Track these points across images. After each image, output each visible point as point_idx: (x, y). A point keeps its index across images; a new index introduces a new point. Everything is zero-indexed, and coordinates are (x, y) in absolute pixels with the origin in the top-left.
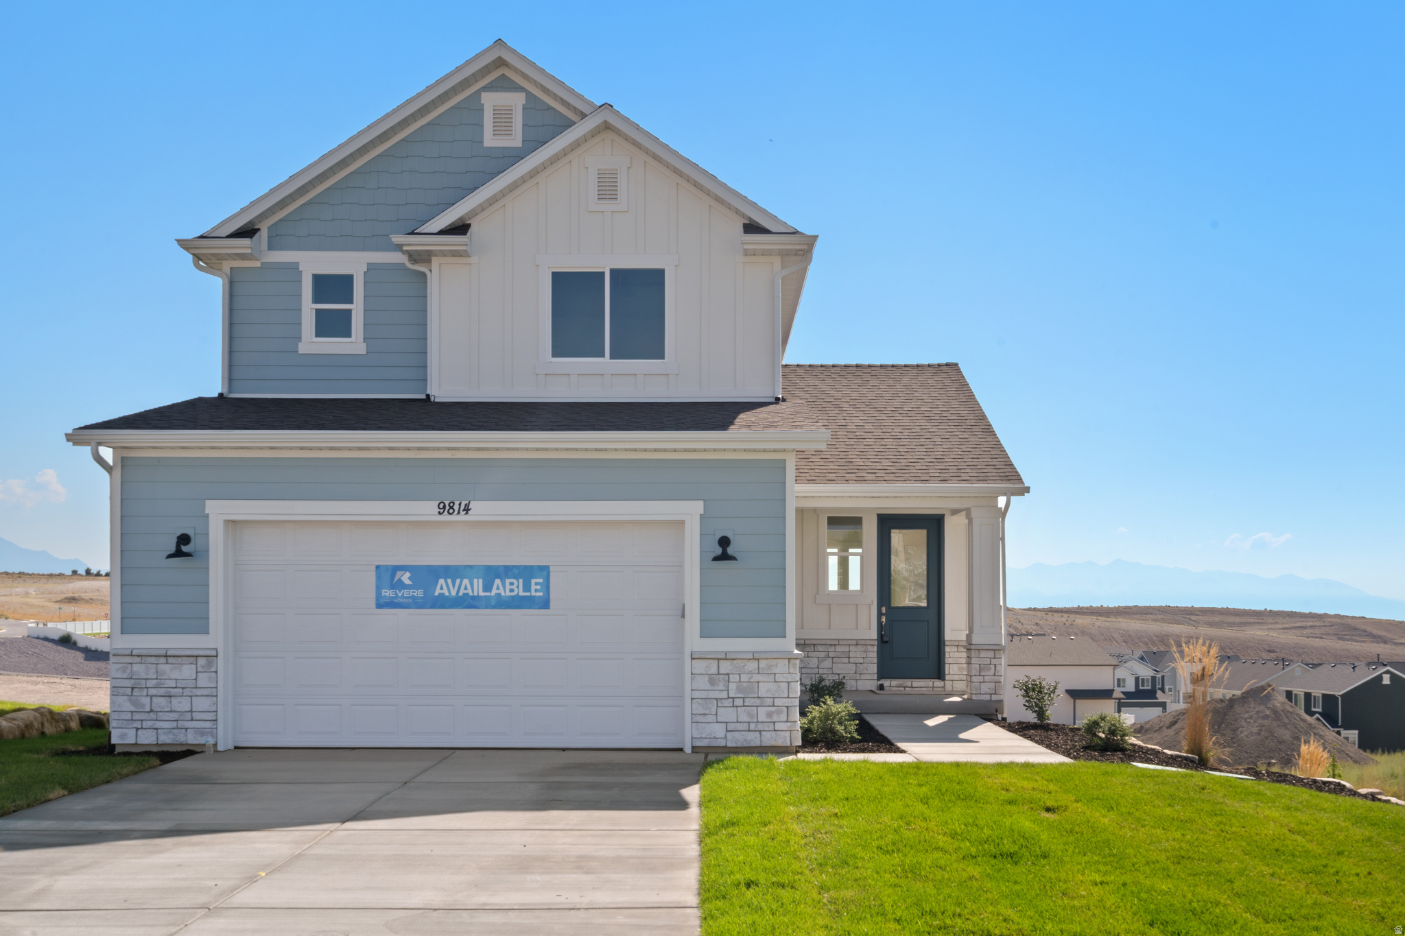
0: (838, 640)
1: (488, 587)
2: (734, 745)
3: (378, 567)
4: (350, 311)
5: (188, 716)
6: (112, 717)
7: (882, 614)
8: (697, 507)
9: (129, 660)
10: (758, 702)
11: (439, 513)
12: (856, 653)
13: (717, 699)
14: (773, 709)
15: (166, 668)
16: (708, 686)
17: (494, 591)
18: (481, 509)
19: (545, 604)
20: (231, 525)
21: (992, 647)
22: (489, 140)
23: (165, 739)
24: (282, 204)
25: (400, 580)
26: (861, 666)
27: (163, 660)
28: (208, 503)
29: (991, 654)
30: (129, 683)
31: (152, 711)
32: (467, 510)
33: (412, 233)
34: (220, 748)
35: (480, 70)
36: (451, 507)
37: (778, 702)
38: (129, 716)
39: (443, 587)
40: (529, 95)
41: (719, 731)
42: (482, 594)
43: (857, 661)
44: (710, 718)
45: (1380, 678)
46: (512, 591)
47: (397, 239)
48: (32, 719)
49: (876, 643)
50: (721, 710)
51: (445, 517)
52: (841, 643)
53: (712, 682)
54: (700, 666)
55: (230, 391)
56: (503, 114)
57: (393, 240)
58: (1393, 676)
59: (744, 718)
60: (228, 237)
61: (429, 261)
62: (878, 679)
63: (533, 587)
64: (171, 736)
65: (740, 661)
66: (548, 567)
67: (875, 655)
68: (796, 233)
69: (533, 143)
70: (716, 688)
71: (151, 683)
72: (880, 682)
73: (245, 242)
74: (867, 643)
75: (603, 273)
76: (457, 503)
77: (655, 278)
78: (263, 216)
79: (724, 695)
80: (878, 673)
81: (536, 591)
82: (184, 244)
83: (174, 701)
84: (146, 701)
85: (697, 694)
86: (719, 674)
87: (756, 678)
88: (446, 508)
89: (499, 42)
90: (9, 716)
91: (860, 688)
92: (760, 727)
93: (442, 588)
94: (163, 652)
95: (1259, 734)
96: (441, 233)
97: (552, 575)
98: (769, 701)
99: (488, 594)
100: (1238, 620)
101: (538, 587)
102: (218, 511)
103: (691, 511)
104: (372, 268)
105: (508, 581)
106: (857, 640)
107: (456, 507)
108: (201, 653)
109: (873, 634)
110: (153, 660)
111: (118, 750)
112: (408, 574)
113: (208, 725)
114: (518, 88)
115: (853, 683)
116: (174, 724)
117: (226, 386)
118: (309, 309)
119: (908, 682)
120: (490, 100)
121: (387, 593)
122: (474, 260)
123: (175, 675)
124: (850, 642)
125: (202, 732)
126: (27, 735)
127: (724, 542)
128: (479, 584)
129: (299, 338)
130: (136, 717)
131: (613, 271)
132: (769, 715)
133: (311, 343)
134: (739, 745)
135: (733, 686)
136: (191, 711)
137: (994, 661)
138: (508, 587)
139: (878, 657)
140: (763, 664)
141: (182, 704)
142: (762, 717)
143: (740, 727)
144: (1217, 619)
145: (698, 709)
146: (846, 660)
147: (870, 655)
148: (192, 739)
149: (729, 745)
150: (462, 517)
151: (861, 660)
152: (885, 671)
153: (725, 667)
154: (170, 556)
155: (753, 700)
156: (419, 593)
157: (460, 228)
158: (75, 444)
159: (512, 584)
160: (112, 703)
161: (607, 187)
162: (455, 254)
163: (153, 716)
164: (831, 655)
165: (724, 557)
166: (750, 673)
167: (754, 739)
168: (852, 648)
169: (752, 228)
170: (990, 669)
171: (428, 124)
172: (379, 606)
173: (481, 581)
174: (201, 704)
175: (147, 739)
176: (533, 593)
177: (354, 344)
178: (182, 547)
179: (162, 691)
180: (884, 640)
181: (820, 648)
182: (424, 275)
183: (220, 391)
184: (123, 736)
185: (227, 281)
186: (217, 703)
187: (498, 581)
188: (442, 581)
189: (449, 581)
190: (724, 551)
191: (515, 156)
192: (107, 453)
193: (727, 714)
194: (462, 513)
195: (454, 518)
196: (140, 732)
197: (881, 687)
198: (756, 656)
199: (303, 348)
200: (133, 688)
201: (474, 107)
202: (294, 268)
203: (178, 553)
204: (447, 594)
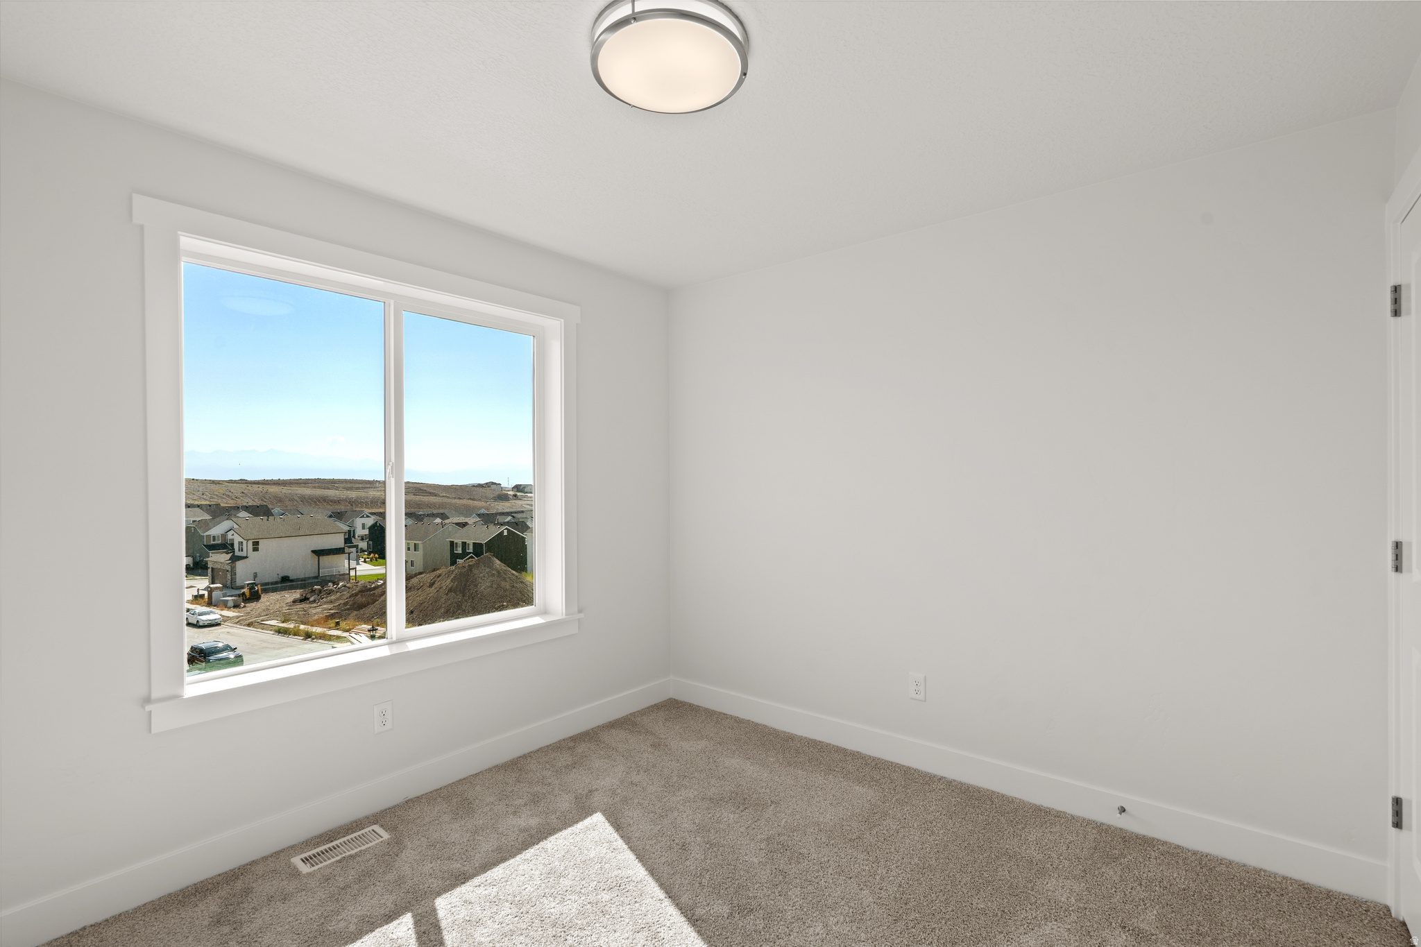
45: (503, 532)
58: (508, 530)
95: (492, 587)
100: (360, 486)
144: (349, 485)
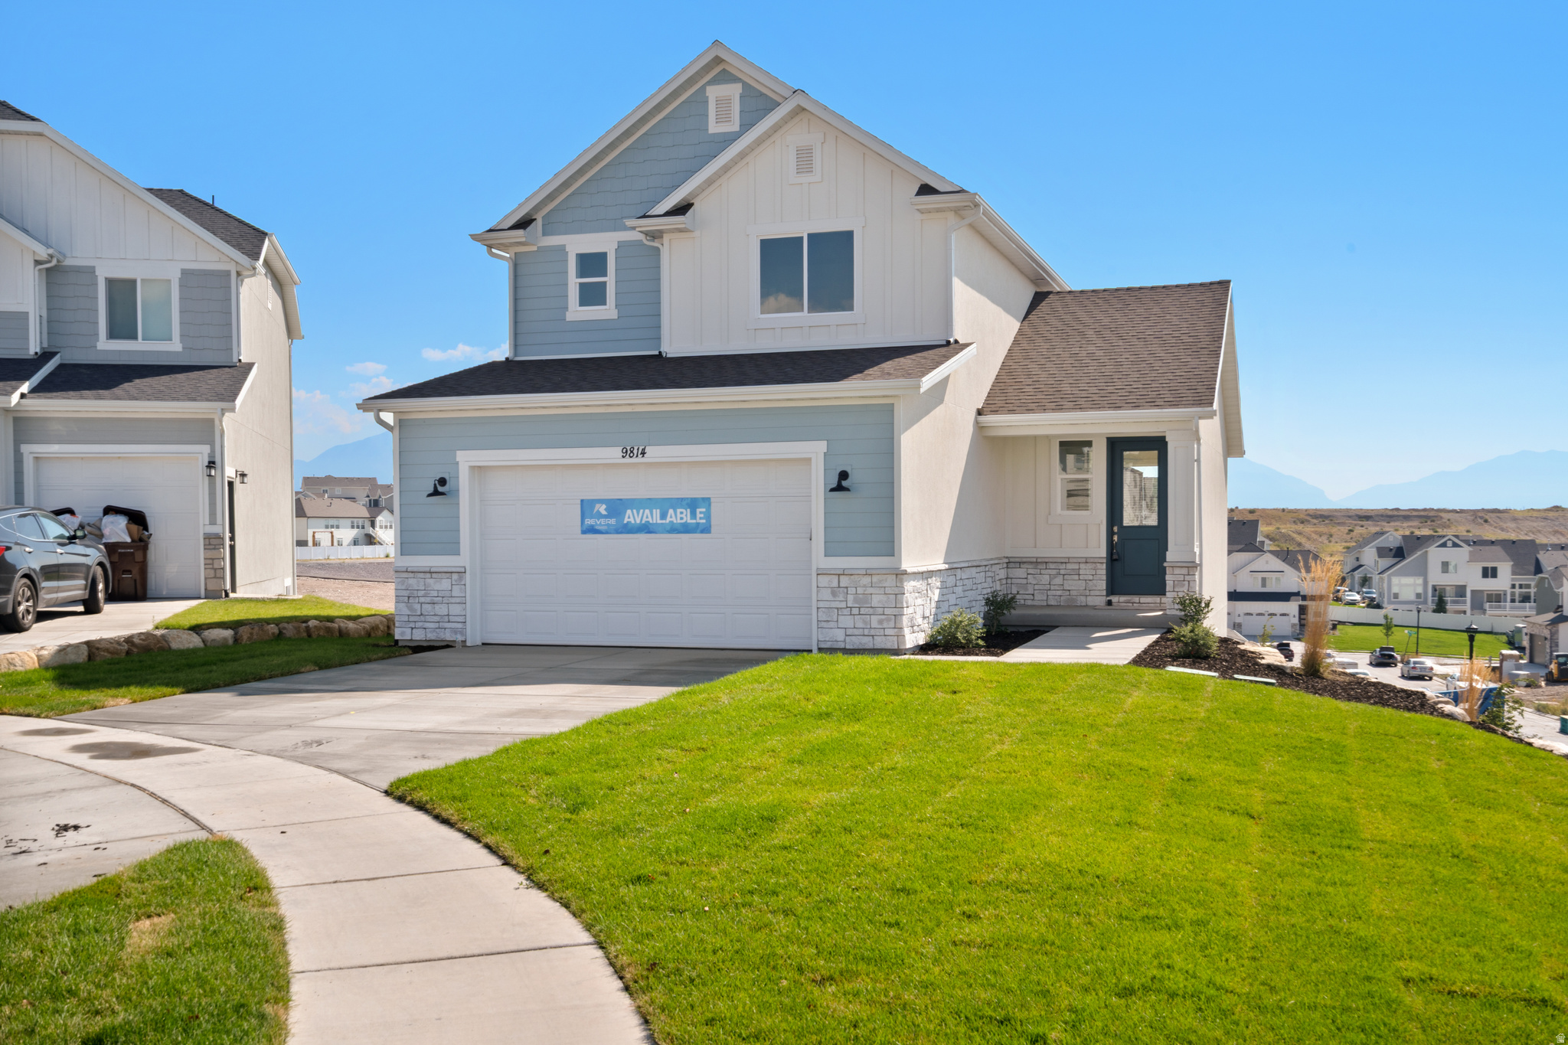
0: (1069, 558)
1: (663, 516)
2: (851, 647)
3: (582, 501)
4: (605, 283)
5: (446, 618)
6: (397, 618)
7: (1115, 533)
8: (821, 446)
9: (405, 575)
10: (871, 611)
11: (623, 457)
12: (1086, 570)
13: (838, 608)
14: (883, 617)
15: (431, 581)
16: (831, 598)
17: (668, 519)
18: (654, 453)
19: (706, 529)
20: (478, 470)
21: (1185, 565)
22: (714, 128)
23: (431, 636)
24: (551, 197)
25: (598, 512)
26: (1090, 583)
27: (428, 575)
28: (459, 453)
29: (1184, 571)
30: (406, 593)
31: (422, 614)
32: (643, 453)
33: (644, 216)
34: (468, 644)
35: (702, 68)
36: (632, 452)
37: (887, 611)
38: (406, 619)
39: (631, 517)
40: (745, 85)
41: (839, 635)
42: (659, 521)
43: (1086, 577)
44: (832, 625)
46: (682, 518)
47: (630, 223)
48: (378, 622)
49: (1105, 561)
50: (840, 618)
51: (627, 460)
52: (1071, 560)
53: (834, 594)
54: (824, 581)
55: (516, 355)
56: (723, 103)
57: (627, 223)
59: (860, 624)
60: (510, 228)
61: (662, 237)
62: (1107, 595)
63: (699, 515)
64: (435, 634)
65: (856, 577)
66: (709, 498)
67: (1104, 572)
68: (962, 191)
69: (746, 126)
70: (837, 599)
71: (421, 593)
72: (1108, 598)
73: (520, 232)
74: (1096, 560)
75: (802, 238)
76: (636, 448)
77: (845, 239)
78: (537, 208)
79: (843, 605)
80: (1107, 589)
81: (701, 518)
82: (475, 237)
83: (437, 607)
84: (418, 607)
85: (821, 604)
86: (839, 587)
87: (870, 590)
88: (628, 452)
89: (716, 43)
90: (360, 620)
91: (1090, 604)
92: (873, 632)
93: (629, 517)
94: (428, 569)
96: (668, 214)
97: (712, 505)
98: (880, 611)
99: (664, 521)
101: (702, 516)
102: (466, 459)
103: (816, 449)
104: (621, 245)
105: (679, 511)
106: (1086, 558)
107: (635, 452)
108: (454, 570)
109: (1103, 552)
110: (422, 575)
111: (400, 644)
112: (604, 506)
113: (460, 626)
114: (736, 80)
115: (1083, 599)
116: (437, 625)
117: (512, 351)
118: (574, 282)
119: (1136, 599)
120: (714, 92)
121: (589, 522)
122: (697, 234)
123: (437, 587)
124: (1079, 560)
125: (455, 631)
126: (373, 635)
127: (844, 475)
128: (657, 513)
129: (566, 308)
130: (412, 619)
131: (810, 236)
132: (881, 622)
133: (577, 312)
134: (856, 647)
135: (850, 598)
136: (448, 615)
137: (1187, 578)
138: (679, 515)
139: (1107, 574)
140: (875, 579)
141: (442, 610)
142: (874, 624)
143: (856, 632)
145: (823, 617)
146: (1076, 577)
147: (1099, 572)
148: (448, 636)
149: (847, 647)
150: (640, 459)
151: (1091, 577)
152: (1113, 588)
153: (844, 582)
154: (430, 495)
155: (867, 610)
156: (613, 521)
157: (682, 209)
158: (364, 411)
159: (682, 513)
160: (396, 608)
161: (805, 160)
162: (681, 231)
163: (422, 618)
164: (1062, 572)
165: (839, 488)
166: (865, 586)
167: (867, 642)
168: (1082, 566)
169: (926, 190)
170: (1184, 585)
171: (664, 118)
172: (584, 532)
173: (658, 511)
174: (455, 610)
175: (419, 636)
176: (698, 521)
177: (607, 312)
178: (440, 488)
179: (428, 600)
180: (1114, 557)
181: (1052, 566)
182: (658, 249)
183: (507, 355)
184: (403, 633)
185: (511, 264)
186: (465, 609)
187: (671, 511)
188: (629, 512)
189: (635, 511)
190: (841, 483)
191: (729, 139)
192: (388, 417)
193: (846, 621)
194: (640, 456)
195: (634, 460)
196: (414, 631)
197: (1110, 603)
198: (869, 572)
199: (570, 316)
200: (409, 597)
201: (701, 99)
202: (562, 250)
203: (436, 493)
204: (633, 522)
